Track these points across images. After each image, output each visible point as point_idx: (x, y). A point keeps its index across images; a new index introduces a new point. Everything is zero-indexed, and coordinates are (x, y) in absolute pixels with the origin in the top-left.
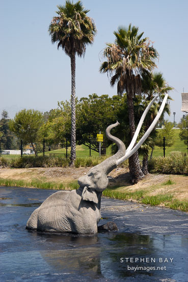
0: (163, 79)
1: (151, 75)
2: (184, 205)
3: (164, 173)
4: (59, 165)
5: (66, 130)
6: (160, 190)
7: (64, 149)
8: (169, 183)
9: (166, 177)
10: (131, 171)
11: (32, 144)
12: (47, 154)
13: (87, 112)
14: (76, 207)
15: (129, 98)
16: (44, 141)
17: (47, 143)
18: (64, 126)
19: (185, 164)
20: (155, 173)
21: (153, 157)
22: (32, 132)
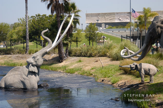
0: (76, 6)
1: (69, 3)
2: (88, 72)
3: (77, 56)
4: (20, 53)
5: (23, 34)
6: (75, 65)
7: (23, 44)
8: (80, 61)
9: (78, 58)
10: (60, 55)
11: (4, 42)
12: (13, 47)
13: (35, 24)
14: (25, 75)
15: (57, 16)
16: (11, 40)
17: (13, 42)
18: (22, 32)
19: (88, 51)
20: (72, 56)
21: (71, 48)
22: (4, 35)
